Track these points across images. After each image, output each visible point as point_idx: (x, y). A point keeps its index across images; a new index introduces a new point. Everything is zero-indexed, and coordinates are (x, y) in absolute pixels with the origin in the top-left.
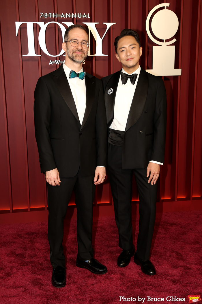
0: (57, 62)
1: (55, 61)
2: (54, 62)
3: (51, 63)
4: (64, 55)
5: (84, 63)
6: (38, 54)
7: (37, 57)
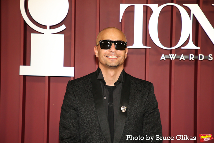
0: (172, 56)
1: (170, 54)
2: (167, 57)
3: (163, 57)
4: (182, 48)
5: (210, 58)
6: (146, 46)
7: (145, 50)
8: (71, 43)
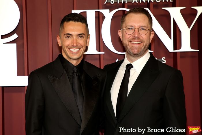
5: (164, 61)
6: (100, 51)
7: (99, 55)
8: (23, 51)
